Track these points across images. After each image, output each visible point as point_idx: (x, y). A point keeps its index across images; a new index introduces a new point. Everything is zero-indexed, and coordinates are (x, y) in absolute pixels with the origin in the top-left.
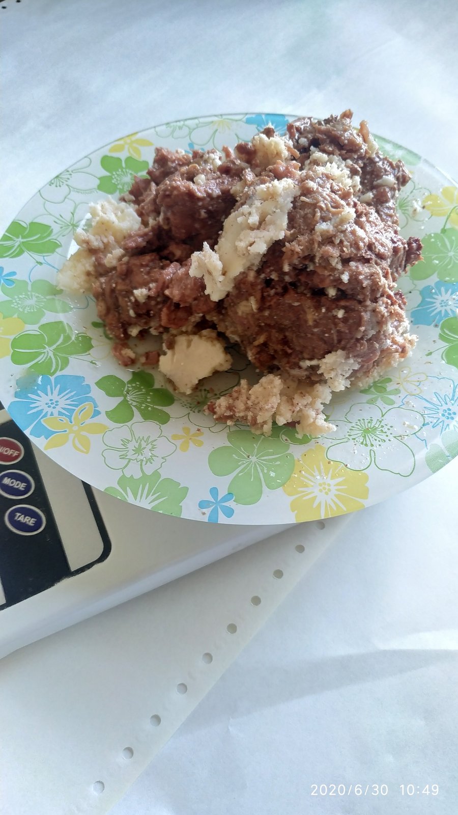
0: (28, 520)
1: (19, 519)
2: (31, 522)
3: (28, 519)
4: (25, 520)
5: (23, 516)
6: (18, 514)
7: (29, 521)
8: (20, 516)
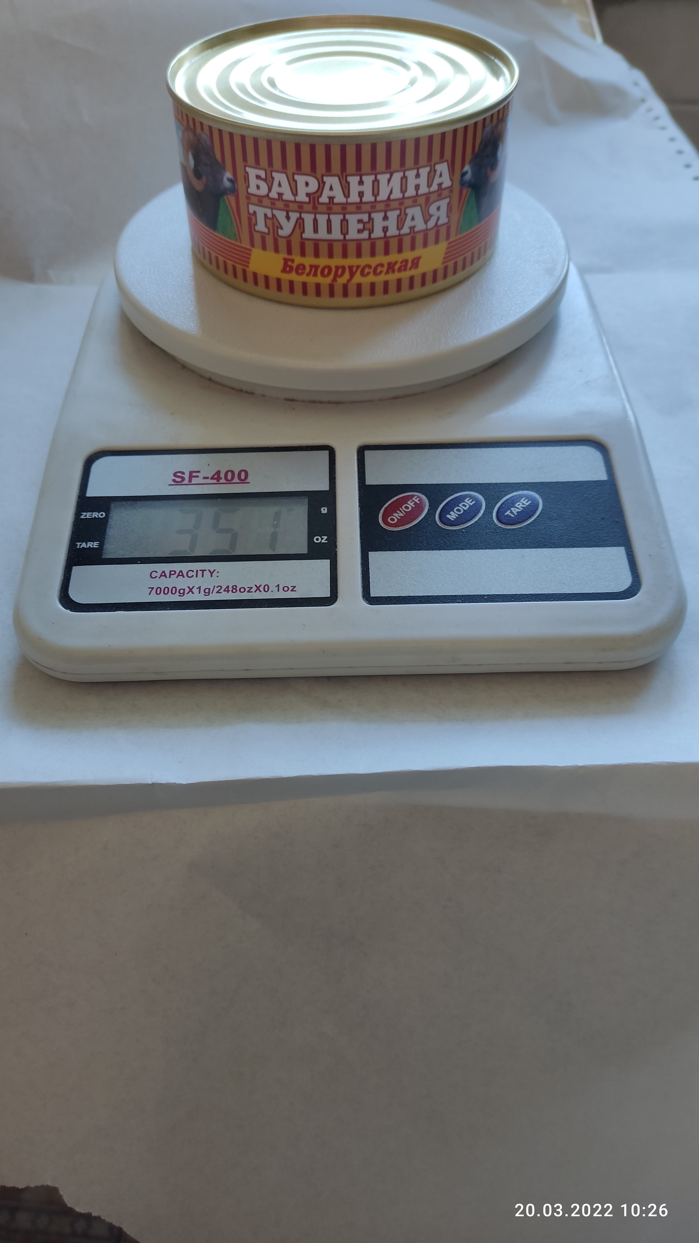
0: (521, 505)
1: (516, 514)
2: (524, 502)
3: (519, 505)
4: (519, 507)
5: (512, 509)
6: (508, 513)
7: (523, 504)
8: (511, 512)
